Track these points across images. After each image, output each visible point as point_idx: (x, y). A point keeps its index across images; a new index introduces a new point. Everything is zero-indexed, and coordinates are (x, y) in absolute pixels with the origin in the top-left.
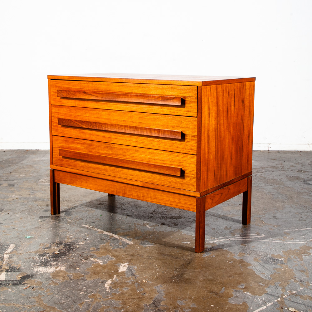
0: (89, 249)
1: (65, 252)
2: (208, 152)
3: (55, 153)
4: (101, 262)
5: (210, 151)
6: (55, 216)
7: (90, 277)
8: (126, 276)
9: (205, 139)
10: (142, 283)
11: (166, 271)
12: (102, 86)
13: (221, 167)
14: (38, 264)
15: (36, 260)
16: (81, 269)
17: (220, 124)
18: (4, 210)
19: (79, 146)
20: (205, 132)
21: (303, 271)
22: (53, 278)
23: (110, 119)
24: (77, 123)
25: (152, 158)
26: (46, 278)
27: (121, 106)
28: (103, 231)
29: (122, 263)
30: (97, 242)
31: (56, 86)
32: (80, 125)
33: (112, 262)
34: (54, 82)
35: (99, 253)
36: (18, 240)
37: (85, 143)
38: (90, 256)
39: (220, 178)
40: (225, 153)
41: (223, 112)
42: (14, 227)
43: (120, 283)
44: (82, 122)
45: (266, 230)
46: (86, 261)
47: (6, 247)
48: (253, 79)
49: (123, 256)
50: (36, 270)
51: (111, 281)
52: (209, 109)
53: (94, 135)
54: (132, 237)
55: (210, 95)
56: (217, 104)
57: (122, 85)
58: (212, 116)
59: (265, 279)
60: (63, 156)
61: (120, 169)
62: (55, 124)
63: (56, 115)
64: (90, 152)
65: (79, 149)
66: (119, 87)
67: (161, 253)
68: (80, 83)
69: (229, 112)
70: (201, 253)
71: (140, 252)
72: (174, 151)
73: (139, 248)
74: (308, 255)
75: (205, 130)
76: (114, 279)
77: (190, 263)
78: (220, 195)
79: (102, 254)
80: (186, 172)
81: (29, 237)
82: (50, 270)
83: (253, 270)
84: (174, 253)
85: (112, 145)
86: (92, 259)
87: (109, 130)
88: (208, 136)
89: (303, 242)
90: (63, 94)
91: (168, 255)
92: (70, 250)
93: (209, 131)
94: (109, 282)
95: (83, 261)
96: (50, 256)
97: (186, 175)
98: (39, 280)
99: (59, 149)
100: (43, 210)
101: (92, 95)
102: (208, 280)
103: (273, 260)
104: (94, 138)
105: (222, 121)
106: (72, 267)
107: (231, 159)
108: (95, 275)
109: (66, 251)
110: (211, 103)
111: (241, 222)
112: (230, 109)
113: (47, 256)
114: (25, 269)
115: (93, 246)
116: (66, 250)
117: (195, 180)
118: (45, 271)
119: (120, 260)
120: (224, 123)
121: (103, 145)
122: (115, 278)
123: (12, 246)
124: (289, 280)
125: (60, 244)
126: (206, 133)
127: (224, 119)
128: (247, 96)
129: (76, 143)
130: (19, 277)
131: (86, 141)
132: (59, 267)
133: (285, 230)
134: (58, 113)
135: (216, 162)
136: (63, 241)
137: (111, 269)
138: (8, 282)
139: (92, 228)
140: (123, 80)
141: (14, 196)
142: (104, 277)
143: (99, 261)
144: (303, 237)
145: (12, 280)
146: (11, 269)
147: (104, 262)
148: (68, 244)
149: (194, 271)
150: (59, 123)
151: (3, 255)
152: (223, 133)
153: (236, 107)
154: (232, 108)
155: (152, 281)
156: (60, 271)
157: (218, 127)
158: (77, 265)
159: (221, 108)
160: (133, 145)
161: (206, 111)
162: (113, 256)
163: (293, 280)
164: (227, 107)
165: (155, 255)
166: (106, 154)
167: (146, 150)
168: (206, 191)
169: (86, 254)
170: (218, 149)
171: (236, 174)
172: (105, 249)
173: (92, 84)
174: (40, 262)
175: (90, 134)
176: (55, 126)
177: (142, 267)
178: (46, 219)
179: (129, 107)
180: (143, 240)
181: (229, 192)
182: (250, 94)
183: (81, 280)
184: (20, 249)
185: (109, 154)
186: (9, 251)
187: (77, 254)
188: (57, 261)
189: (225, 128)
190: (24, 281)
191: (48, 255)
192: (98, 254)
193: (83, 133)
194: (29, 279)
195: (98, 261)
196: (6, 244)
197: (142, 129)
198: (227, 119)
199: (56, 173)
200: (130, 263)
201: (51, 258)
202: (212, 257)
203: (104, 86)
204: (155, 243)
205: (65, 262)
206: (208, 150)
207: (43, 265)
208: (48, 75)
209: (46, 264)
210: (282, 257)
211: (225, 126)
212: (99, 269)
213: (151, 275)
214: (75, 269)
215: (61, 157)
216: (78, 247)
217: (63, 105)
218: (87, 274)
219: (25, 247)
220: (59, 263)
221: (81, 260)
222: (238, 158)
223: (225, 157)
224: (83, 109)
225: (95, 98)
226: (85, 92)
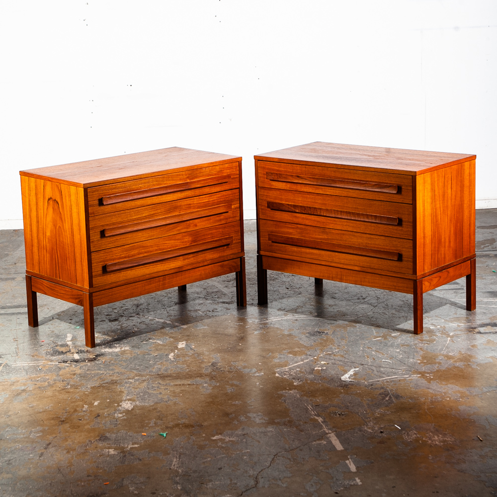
2: (424, 237)
3: (262, 237)
5: (426, 235)
9: (420, 224)
12: (316, 171)
13: (438, 250)
17: (436, 209)
19: (290, 231)
20: (420, 218)
23: (325, 204)
24: (290, 207)
25: (370, 242)
31: (265, 168)
32: (293, 209)
34: (262, 163)
37: (297, 228)
39: (438, 261)
40: (443, 237)
41: (439, 196)
44: (295, 206)
48: (473, 157)
52: (424, 196)
53: (307, 219)
55: (424, 183)
56: (433, 190)
57: (337, 170)
58: (427, 202)
60: (273, 240)
61: (336, 253)
62: (262, 208)
63: (265, 198)
64: (303, 236)
65: (291, 234)
66: (334, 172)
68: (292, 166)
69: (446, 196)
70: (419, 334)
72: (391, 236)
75: (420, 216)
78: (438, 278)
80: (404, 256)
85: (327, 230)
87: (325, 214)
88: (424, 221)
90: (273, 176)
93: (424, 216)
97: (403, 259)
99: (269, 234)
101: (306, 179)
104: (307, 222)
105: (438, 206)
107: (450, 242)
110: (426, 190)
111: (466, 307)
112: (447, 192)
117: (412, 264)
120: (440, 207)
121: (317, 229)
126: (422, 218)
127: (440, 203)
128: (466, 177)
129: (288, 227)
131: (299, 226)
134: (267, 196)
135: (433, 245)
150: (268, 207)
152: (439, 215)
153: (454, 189)
154: (449, 191)
157: (434, 212)
159: (437, 193)
160: (349, 230)
161: (421, 198)
164: (443, 191)
166: (321, 239)
167: (363, 235)
168: (423, 275)
170: (435, 233)
171: (456, 258)
173: (306, 168)
175: (303, 218)
176: (262, 209)
181: (448, 275)
182: (470, 173)
185: (324, 239)
189: (442, 212)
193: (296, 217)
197: (358, 215)
198: (444, 203)
199: (264, 259)
203: (319, 170)
206: (424, 234)
208: (254, 156)
211: (442, 209)
215: (271, 242)
217: (272, 187)
222: (458, 240)
223: (443, 240)
224: (295, 192)
225: (310, 183)
226: (298, 177)
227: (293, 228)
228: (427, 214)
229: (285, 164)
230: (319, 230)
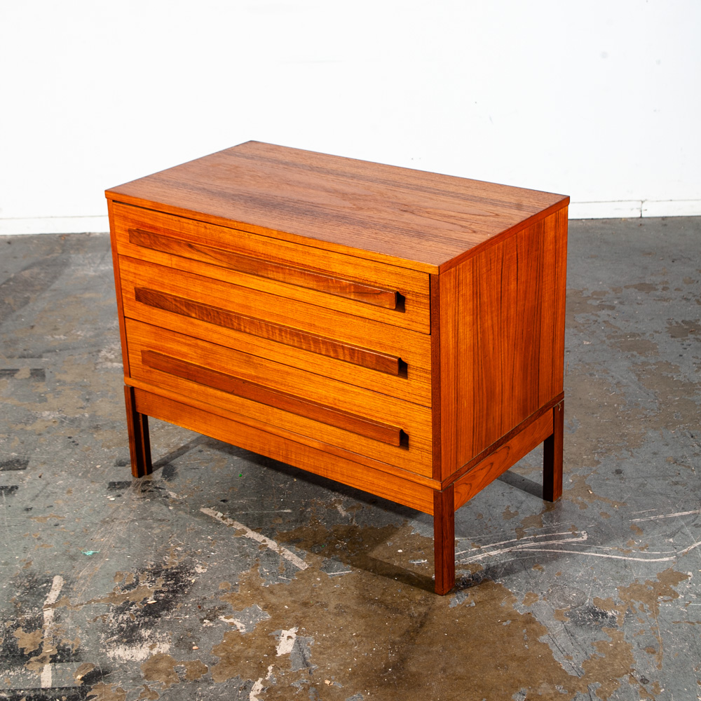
0: (216, 588)
1: (167, 597)
2: (457, 399)
3: (133, 353)
4: (242, 628)
5: (462, 393)
6: (142, 480)
7: (221, 673)
8: (292, 669)
9: (448, 375)
10: (322, 689)
11: (372, 650)
12: (227, 236)
13: (487, 414)
14: (115, 637)
15: (111, 625)
16: (203, 649)
17: (483, 332)
18: (30, 463)
19: (184, 349)
20: (448, 363)
21: (651, 650)
22: (146, 677)
23: (249, 308)
24: (178, 304)
25: (341, 398)
26: (134, 679)
27: (270, 285)
28: (245, 528)
29: (285, 629)
30: (232, 566)
31: (125, 218)
33: (262, 624)
34: (121, 208)
35: (238, 599)
36: (68, 563)
37: (196, 346)
38: (220, 609)
39: (486, 436)
40: (498, 383)
41: (491, 303)
42: (56, 521)
43: (279, 690)
44: (188, 305)
45: (593, 518)
46: (211, 624)
47: (45, 585)
48: (564, 202)
49: (286, 607)
50: (111, 654)
51: (261, 683)
52: (456, 313)
53: (215, 332)
54: (306, 547)
55: (458, 285)
56: (477, 295)
57: (270, 242)
58: (465, 324)
59: (570, 673)
60: (152, 364)
62: (128, 296)
63: (131, 278)
64: (209, 364)
65: (185, 355)
66: (263, 244)
67: (364, 598)
68: (179, 221)
69: (505, 298)
70: (448, 596)
71: (322, 593)
72: (386, 393)
73: (320, 582)
74: (671, 600)
75: (448, 359)
76: (267, 679)
77: (422, 625)
78: (489, 467)
79: (243, 602)
80: (411, 437)
81: (90, 553)
82: (140, 653)
83: (548, 648)
84: (391, 595)
85: (256, 360)
86: (222, 618)
89: (667, 559)
90: (142, 240)
91: (380, 602)
92: (177, 593)
93: (457, 357)
94: (258, 686)
95: (204, 625)
96: (137, 611)
98: (119, 684)
99: (142, 351)
100: (114, 461)
101: (205, 253)
102: (454, 678)
103: (596, 614)
104: (215, 339)
105: (488, 324)
106: (183, 643)
107: (512, 388)
108: (231, 668)
109: (171, 596)
110: (461, 300)
111: (542, 490)
112: (508, 290)
113: (132, 612)
114: (90, 651)
115: (224, 578)
116: (168, 591)
117: (431, 456)
118: (129, 658)
119: (280, 621)
120: (492, 326)
121: (236, 355)
122: (269, 674)
123: (58, 581)
124: (619, 676)
125: (156, 573)
126: (452, 361)
127: (492, 318)
128: (549, 247)
129: (179, 342)
130: (79, 677)
131: (200, 343)
132: (158, 643)
133: (635, 517)
134: (135, 274)
136: (162, 565)
137: (260, 647)
138: (58, 693)
139: (221, 520)
140: (272, 233)
141: (47, 413)
142: (250, 672)
143: (239, 625)
144: (671, 540)
145: (66, 685)
146: (61, 655)
147: (248, 626)
148: (173, 574)
149: (429, 652)
150: (138, 298)
151: (42, 610)
152: (491, 342)
153: (523, 278)
154: (513, 286)
155: (343, 683)
156: (159, 658)
157: (479, 339)
158: (193, 637)
159: (485, 299)
160: (300, 367)
161: (450, 320)
162: (265, 607)
163: (626, 677)
164: (500, 290)
165: (352, 604)
166: (243, 374)
167: (327, 382)
168: (454, 475)
169: (211, 602)
170: (480, 382)
171: (525, 414)
172: (251, 585)
173: (206, 228)
174: (119, 632)
175: (207, 329)
176: (128, 299)
177: (324, 639)
178: (122, 490)
179: (287, 289)
180: (329, 556)
181: (508, 453)
182: (555, 237)
183: (203, 681)
184: (75, 592)
185: (250, 376)
186: (52, 597)
187: (193, 603)
188: (153, 625)
189: (496, 333)
190: (90, 689)
191: (133, 608)
192: (236, 602)
193: (192, 323)
194: (99, 683)
195: (235, 623)
196: (45, 576)
197: (316, 342)
198: (500, 314)
199: (138, 393)
200: (300, 628)
201: (141, 616)
202: (471, 608)
203: (231, 238)
204: (353, 565)
205: (169, 630)
206: (458, 393)
207: (125, 640)
208: (106, 191)
209: (129, 636)
210: (614, 606)
211: (496, 329)
212: (237, 647)
213: (341, 665)
214: (191, 649)
216: (193, 581)
217: (144, 259)
218: (214, 664)
219: (83, 585)
220: (156, 631)
221: (202, 620)
222: (529, 379)
223: (498, 389)
224: (189, 275)
225: (214, 263)
226: (190, 246)
227: (189, 345)
228: (463, 347)
229: (166, 215)
230: (239, 356)
